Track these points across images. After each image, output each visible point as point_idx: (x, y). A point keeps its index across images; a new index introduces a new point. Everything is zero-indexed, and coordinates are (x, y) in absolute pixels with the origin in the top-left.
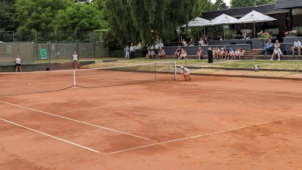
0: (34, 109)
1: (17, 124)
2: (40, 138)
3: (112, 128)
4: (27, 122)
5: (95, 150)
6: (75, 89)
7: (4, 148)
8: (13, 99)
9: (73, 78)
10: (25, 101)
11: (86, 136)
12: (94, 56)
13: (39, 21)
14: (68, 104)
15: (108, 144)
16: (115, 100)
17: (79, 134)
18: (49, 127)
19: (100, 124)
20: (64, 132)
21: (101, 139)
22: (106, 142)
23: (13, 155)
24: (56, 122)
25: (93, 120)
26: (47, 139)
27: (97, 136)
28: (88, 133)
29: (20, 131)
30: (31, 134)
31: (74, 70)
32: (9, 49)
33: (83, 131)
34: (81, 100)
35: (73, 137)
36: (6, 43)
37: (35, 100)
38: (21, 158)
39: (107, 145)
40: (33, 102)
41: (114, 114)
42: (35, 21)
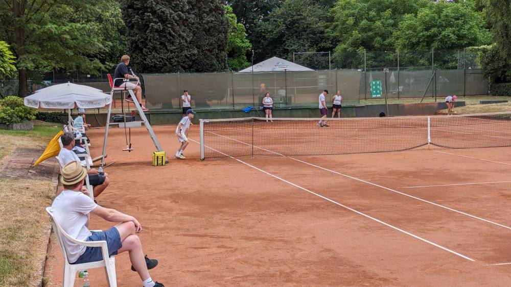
0: (360, 178)
1: (333, 200)
2: (371, 228)
3: (498, 221)
4: (350, 199)
5: (467, 256)
6: (429, 149)
7: (314, 237)
8: (326, 161)
9: (427, 130)
10: (346, 165)
11: (450, 230)
12: (463, 94)
13: (370, 33)
14: (416, 175)
15: (491, 249)
16: (502, 171)
17: (438, 226)
18: (385, 210)
19: (474, 212)
20: (410, 221)
21: (478, 239)
22: (486, 245)
23: (329, 250)
24: (397, 203)
25: (462, 204)
26: (382, 229)
27: (469, 233)
28: (452, 225)
29: (337, 213)
30: (355, 219)
31: (429, 117)
32: (322, 81)
33: (443, 221)
34: (440, 168)
35: (427, 230)
36: (317, 71)
37: (361, 164)
38: (341, 255)
39: (488, 249)
40: (358, 167)
41: (501, 197)
42: (365, 35)
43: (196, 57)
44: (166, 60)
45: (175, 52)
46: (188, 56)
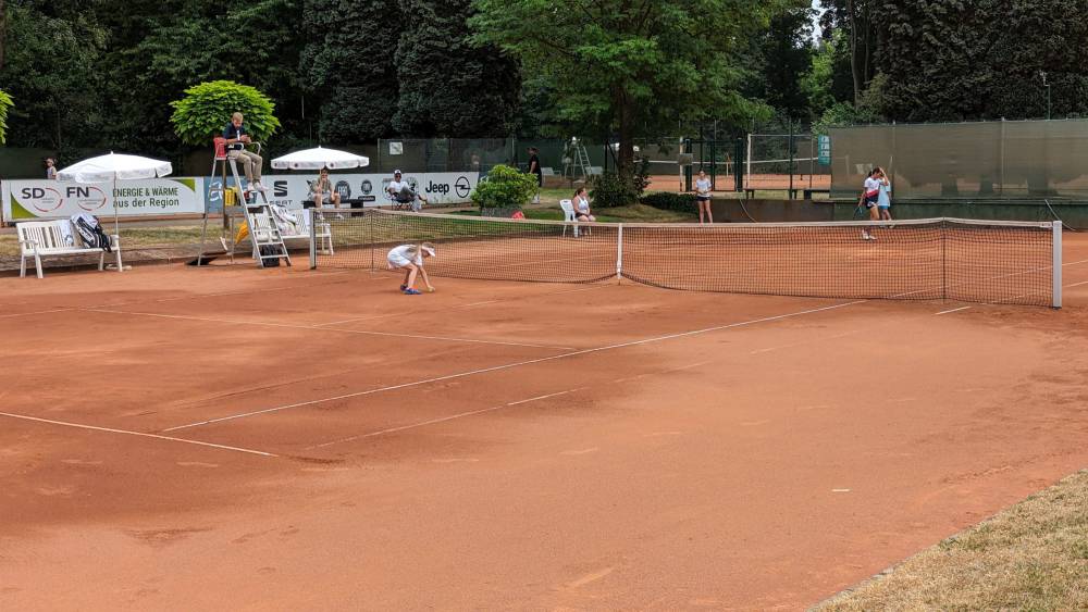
43: (988, 89)
44: (916, 95)
45: (936, 81)
46: (968, 86)
